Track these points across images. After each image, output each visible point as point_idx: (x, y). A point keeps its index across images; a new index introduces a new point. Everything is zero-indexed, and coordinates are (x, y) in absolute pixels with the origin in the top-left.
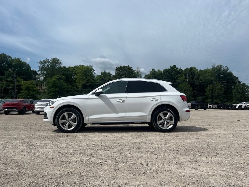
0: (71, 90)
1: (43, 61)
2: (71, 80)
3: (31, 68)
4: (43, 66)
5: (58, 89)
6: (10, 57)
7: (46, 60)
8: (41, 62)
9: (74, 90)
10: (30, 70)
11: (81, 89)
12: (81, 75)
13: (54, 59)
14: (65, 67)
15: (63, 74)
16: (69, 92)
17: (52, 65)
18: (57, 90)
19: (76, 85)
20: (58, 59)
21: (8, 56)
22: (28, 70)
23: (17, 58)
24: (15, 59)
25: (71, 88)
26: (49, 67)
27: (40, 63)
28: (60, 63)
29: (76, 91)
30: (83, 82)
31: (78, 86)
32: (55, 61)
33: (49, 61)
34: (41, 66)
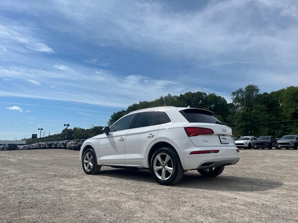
0: (275, 122)
1: (235, 91)
2: (277, 109)
3: (226, 102)
4: (236, 97)
5: (249, 123)
6: (205, 94)
7: (239, 90)
8: (234, 94)
9: (280, 123)
10: (225, 104)
11: (291, 120)
12: (287, 100)
13: (249, 86)
14: (266, 94)
15: (264, 103)
16: (273, 125)
17: (247, 94)
18: (247, 124)
19: (283, 115)
20: (255, 85)
21: (203, 93)
22: (223, 104)
23: (211, 94)
24: (210, 95)
25: (276, 120)
26: (244, 97)
27: (232, 94)
28: (257, 90)
29: (283, 123)
30: (293, 109)
31: (286, 115)
32: (251, 89)
33: (243, 90)
34: (234, 98)
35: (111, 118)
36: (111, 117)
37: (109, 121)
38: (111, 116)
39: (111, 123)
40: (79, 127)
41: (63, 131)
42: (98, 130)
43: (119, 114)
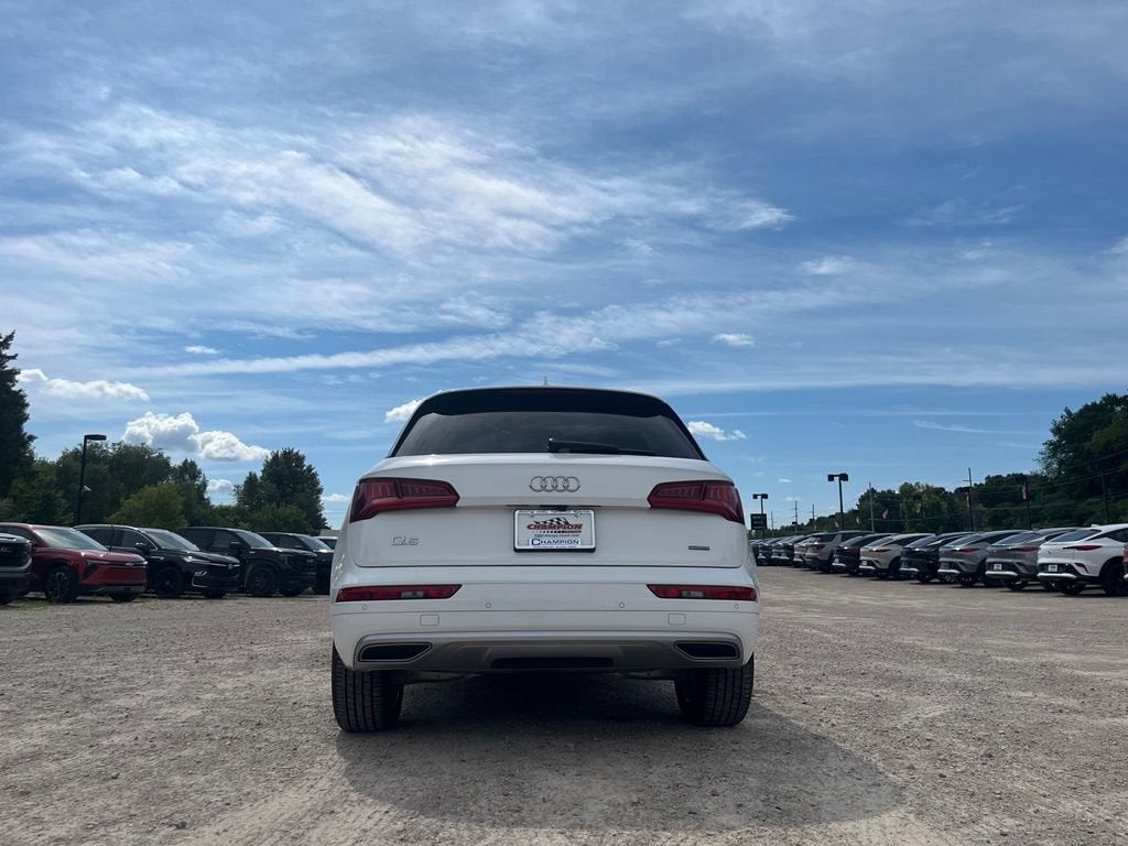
35: (1053, 438)
36: (1053, 431)
37: (1043, 448)
38: (1052, 426)
39: (1054, 456)
40: (923, 483)
41: (862, 499)
42: (1004, 489)
43: (1091, 414)
